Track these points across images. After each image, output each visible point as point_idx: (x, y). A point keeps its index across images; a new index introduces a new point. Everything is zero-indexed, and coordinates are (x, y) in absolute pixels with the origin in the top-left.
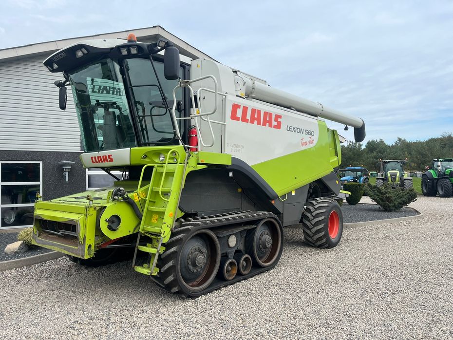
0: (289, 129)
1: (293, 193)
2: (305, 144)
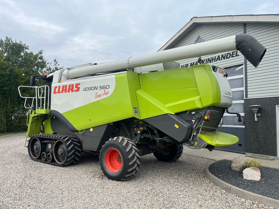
0: (85, 90)
1: (91, 130)
2: (100, 96)
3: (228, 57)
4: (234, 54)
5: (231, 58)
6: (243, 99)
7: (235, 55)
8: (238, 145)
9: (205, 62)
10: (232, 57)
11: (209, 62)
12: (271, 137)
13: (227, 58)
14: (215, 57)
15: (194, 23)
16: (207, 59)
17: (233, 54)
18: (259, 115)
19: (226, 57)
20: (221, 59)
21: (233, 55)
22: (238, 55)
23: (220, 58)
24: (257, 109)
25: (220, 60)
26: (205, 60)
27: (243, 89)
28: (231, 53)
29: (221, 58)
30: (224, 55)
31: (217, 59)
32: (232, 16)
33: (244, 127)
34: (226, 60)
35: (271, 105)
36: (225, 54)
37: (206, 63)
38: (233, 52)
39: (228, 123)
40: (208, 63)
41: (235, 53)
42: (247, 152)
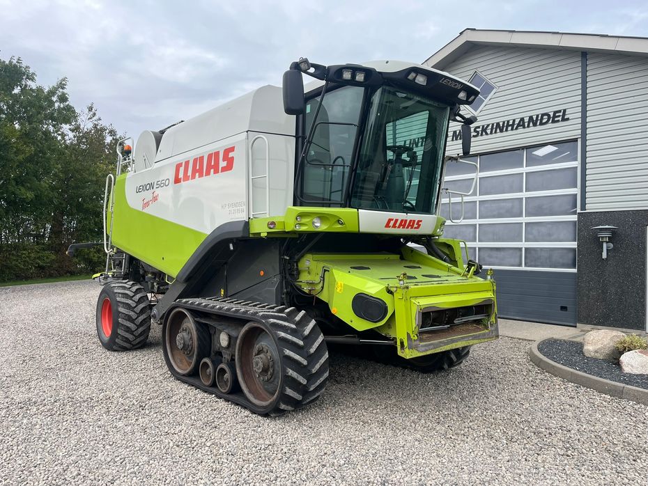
3: (544, 121)
4: (559, 116)
5: (550, 125)
6: (575, 213)
7: (560, 119)
8: (559, 308)
9: (489, 131)
10: (552, 122)
11: (498, 131)
12: (634, 292)
13: (541, 124)
14: (514, 121)
15: (467, 42)
16: (493, 124)
17: (555, 116)
18: (611, 245)
19: (539, 122)
20: (528, 126)
21: (556, 119)
22: (568, 119)
23: (524, 123)
24: (608, 235)
25: (524, 127)
26: (488, 125)
27: (576, 191)
28: (552, 114)
29: (526, 124)
30: (535, 118)
31: (519, 125)
32: (561, 33)
33: (575, 271)
34: (539, 127)
35: (638, 225)
36: (538, 116)
37: (491, 133)
38: (555, 112)
39: (539, 264)
40: (496, 132)
41: (561, 114)
42: (581, 322)
